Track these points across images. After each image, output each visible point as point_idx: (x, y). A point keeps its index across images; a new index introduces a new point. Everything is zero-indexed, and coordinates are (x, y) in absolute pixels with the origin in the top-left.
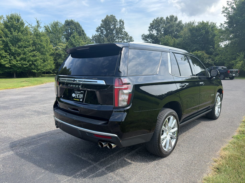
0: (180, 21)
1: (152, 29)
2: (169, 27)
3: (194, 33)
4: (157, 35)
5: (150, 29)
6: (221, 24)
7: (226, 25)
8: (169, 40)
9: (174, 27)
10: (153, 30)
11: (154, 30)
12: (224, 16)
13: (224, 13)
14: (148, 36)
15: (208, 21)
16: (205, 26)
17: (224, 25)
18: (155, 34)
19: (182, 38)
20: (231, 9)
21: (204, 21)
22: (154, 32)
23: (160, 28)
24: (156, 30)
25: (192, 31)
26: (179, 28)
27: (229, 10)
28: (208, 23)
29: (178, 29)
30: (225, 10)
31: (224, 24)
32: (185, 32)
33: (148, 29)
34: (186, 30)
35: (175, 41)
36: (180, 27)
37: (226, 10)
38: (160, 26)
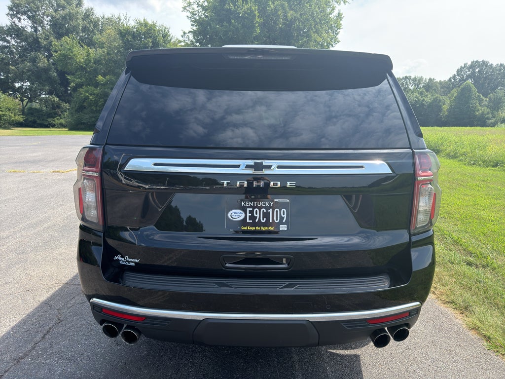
0: (88, 9)
1: (18, 13)
2: (64, 18)
3: (131, 41)
4: (33, 30)
5: (11, 12)
6: (184, 33)
7: (191, 37)
8: (73, 48)
9: (77, 19)
10: (22, 18)
11: (25, 17)
12: (188, 17)
13: (186, 10)
14: (8, 30)
15: (155, 22)
16: (149, 29)
17: (189, 35)
18: (29, 30)
19: (103, 47)
20: (197, 7)
21: (147, 20)
22: (25, 23)
23: (39, 15)
24: (29, 17)
25: (125, 36)
26: (89, 23)
27: (193, 6)
28: (155, 25)
29: (88, 27)
30: (186, 5)
31: (189, 32)
32: (109, 35)
33: (7, 11)
34: (111, 31)
35: (89, 54)
36: (91, 21)
37: (189, 6)
38: (38, 10)
